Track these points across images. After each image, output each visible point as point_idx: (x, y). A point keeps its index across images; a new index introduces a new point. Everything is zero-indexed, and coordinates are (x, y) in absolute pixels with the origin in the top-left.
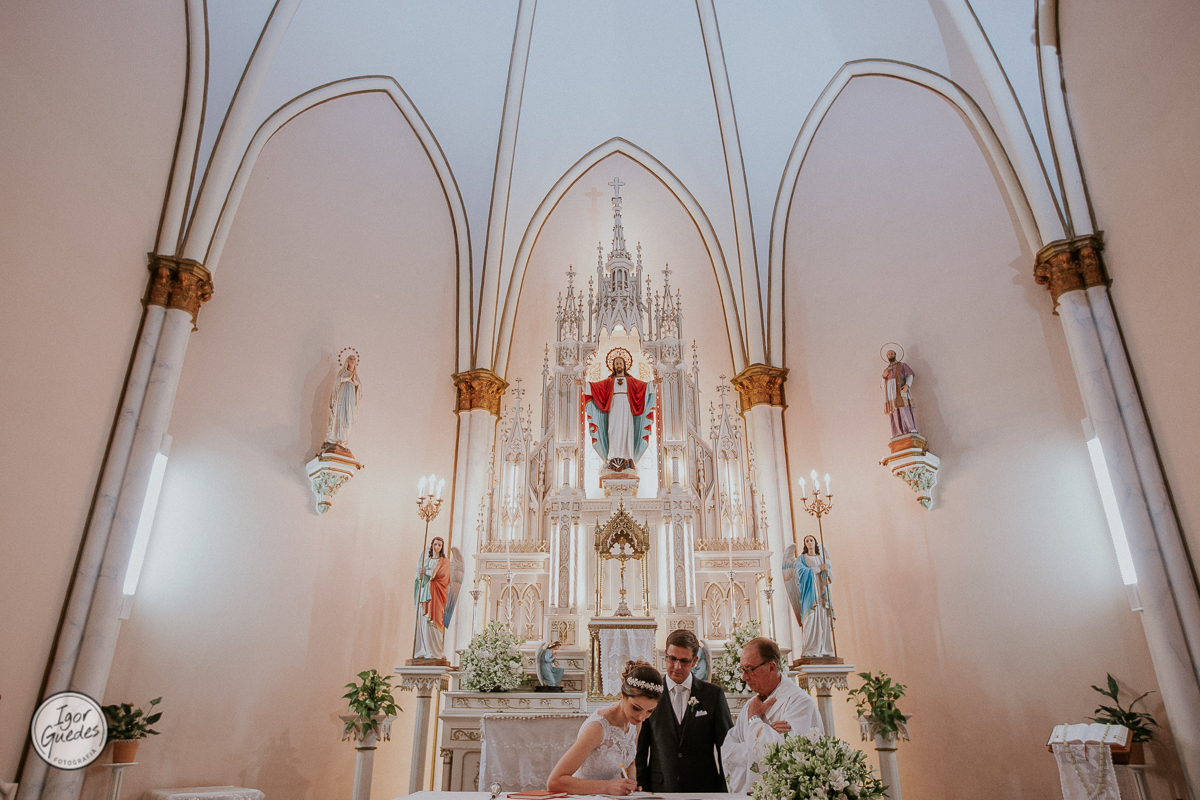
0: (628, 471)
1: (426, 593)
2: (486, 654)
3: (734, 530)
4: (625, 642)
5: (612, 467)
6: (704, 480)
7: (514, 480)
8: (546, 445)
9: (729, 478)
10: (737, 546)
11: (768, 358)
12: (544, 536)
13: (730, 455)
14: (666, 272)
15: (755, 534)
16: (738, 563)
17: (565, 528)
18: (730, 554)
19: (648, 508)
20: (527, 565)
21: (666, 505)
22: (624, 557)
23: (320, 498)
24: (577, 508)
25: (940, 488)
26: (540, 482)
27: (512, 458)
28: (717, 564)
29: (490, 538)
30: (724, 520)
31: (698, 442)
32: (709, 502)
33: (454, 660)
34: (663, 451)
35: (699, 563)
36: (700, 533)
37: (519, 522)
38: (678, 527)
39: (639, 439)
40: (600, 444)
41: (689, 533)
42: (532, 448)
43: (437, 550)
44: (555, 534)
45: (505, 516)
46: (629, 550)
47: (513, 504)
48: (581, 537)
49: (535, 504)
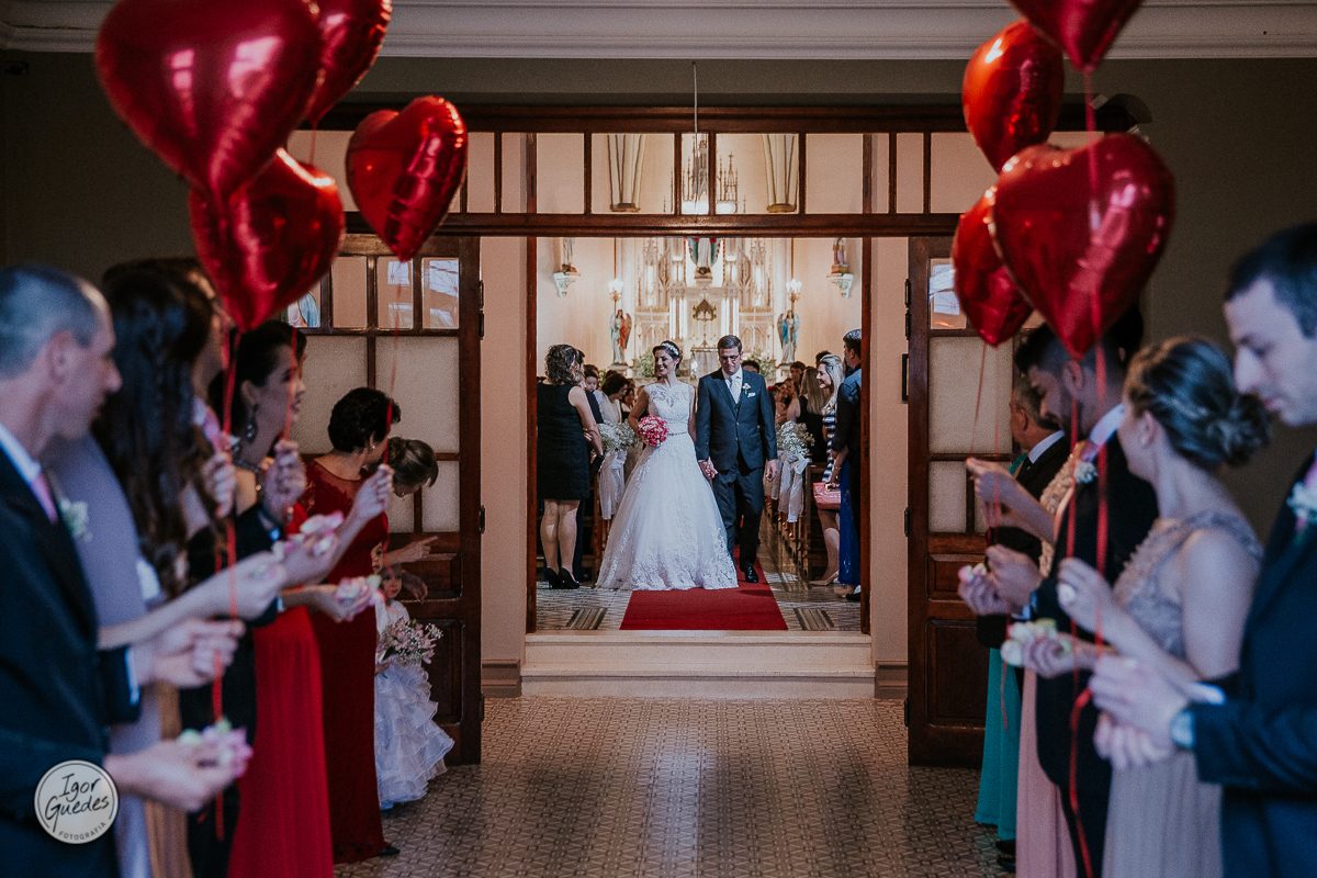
0: (708, 274)
1: (617, 335)
2: (649, 362)
3: (758, 302)
4: (705, 357)
5: (699, 272)
6: (746, 276)
7: (651, 273)
8: (665, 256)
9: (758, 275)
10: (758, 310)
11: (787, 199)
12: (667, 304)
13: (759, 263)
14: (731, 156)
15: (769, 304)
16: (758, 318)
17: (678, 302)
18: (755, 314)
19: (716, 292)
20: (659, 319)
21: (727, 291)
22: (706, 320)
23: (561, 290)
24: (682, 292)
25: (851, 289)
26: (664, 276)
27: (649, 262)
28: (750, 319)
29: (640, 304)
30: (754, 296)
31: (744, 255)
32: (747, 287)
33: (630, 363)
34: (726, 262)
35: (740, 318)
36: (742, 304)
37: (655, 296)
38: (731, 302)
39: (713, 256)
40: (694, 258)
41: (736, 304)
42: (659, 258)
43: (620, 314)
44: (672, 304)
45: (647, 293)
46: (708, 316)
47: (651, 288)
48: (684, 306)
49: (662, 288)
